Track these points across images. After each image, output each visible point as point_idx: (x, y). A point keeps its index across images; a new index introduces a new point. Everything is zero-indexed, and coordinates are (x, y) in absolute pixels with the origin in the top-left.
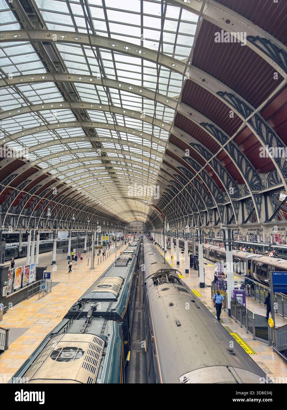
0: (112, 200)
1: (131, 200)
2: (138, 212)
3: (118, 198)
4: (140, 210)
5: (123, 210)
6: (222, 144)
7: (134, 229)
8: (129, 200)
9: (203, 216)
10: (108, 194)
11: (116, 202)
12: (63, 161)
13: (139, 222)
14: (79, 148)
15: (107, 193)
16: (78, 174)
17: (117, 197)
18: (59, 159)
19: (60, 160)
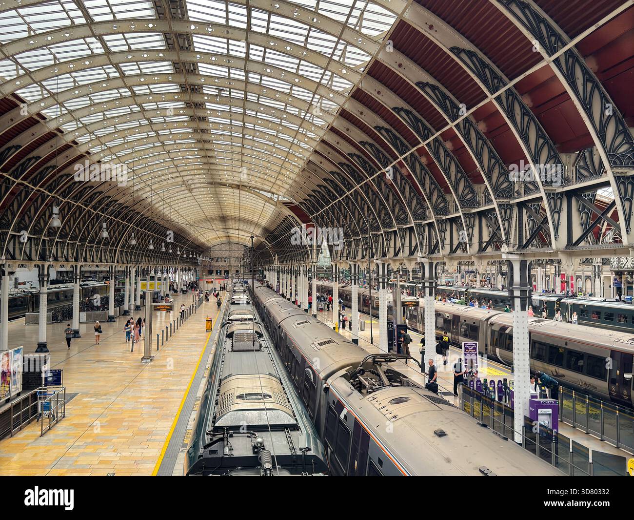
0: (183, 188)
1: (231, 190)
2: (240, 220)
3: (199, 185)
4: (247, 217)
5: (203, 215)
6: (548, 53)
7: (221, 264)
8: (225, 189)
9: (444, 231)
10: (177, 175)
11: (190, 194)
12: (81, 83)
13: (234, 247)
14: (130, 51)
15: (175, 170)
16: (112, 118)
17: (196, 181)
18: (72, 77)
19: (75, 81)
